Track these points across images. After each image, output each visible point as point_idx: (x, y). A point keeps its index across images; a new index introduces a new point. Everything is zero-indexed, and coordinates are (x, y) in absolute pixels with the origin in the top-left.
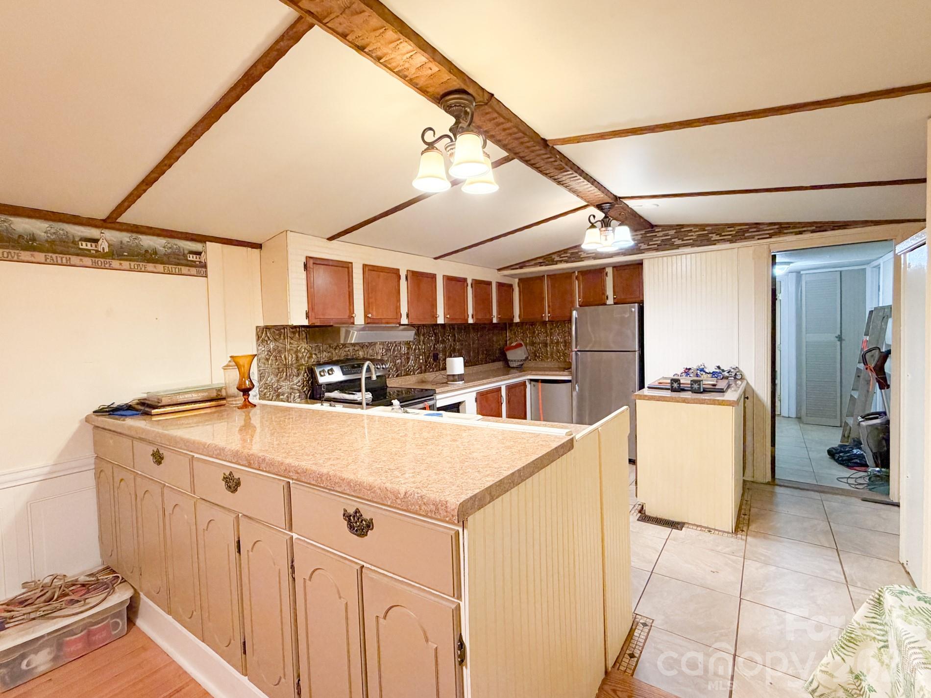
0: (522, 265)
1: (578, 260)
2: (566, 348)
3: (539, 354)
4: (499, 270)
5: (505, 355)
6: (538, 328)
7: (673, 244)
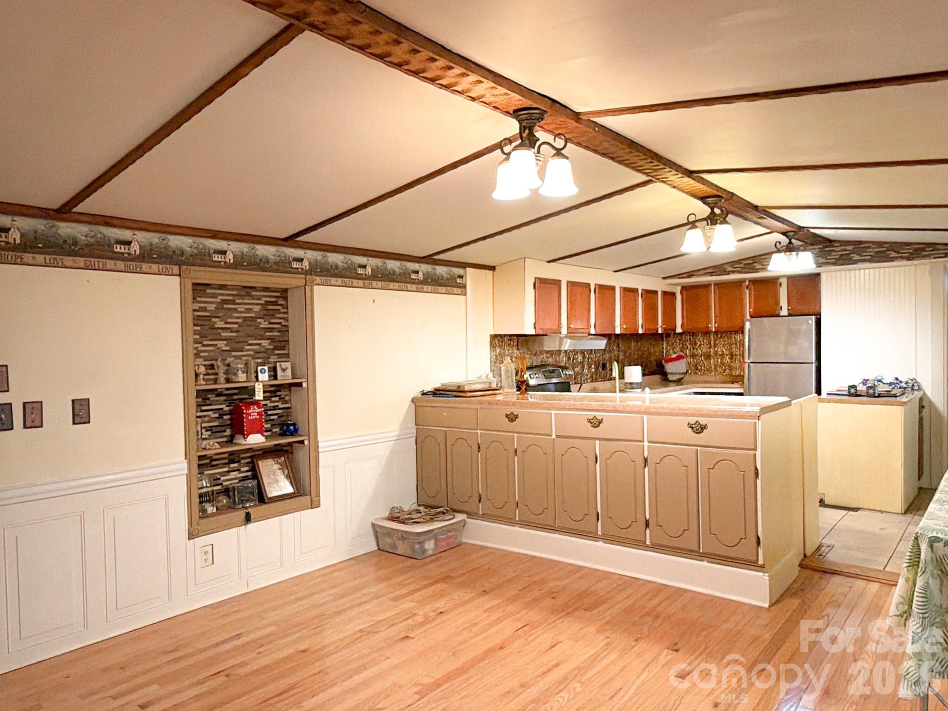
0: (690, 274)
1: (752, 271)
2: (733, 360)
3: (701, 366)
4: (664, 278)
5: (663, 367)
6: (700, 339)
7: (850, 259)
